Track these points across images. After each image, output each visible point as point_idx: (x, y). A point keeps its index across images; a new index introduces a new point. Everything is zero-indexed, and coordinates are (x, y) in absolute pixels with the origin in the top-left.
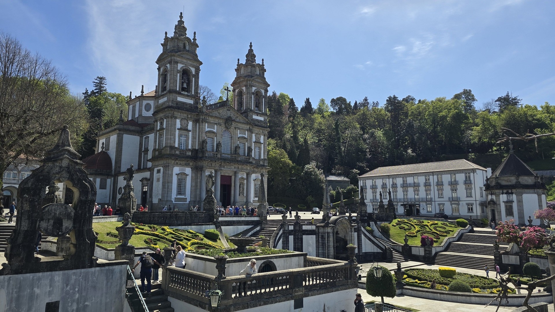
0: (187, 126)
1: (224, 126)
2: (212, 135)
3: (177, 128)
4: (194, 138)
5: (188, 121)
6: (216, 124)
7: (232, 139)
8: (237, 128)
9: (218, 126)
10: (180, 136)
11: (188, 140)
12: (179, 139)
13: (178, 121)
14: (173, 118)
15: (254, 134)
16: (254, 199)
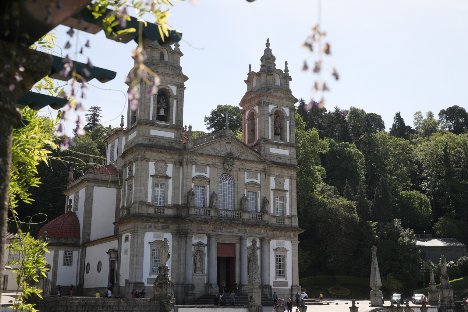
0: (166, 171)
1: (222, 167)
2: (202, 182)
3: (150, 175)
4: (175, 188)
5: (166, 163)
6: (208, 165)
7: (236, 186)
8: (243, 169)
9: (212, 167)
10: (155, 185)
11: (167, 192)
12: (153, 191)
13: (152, 165)
14: (144, 161)
15: (274, 177)
16: (276, 279)
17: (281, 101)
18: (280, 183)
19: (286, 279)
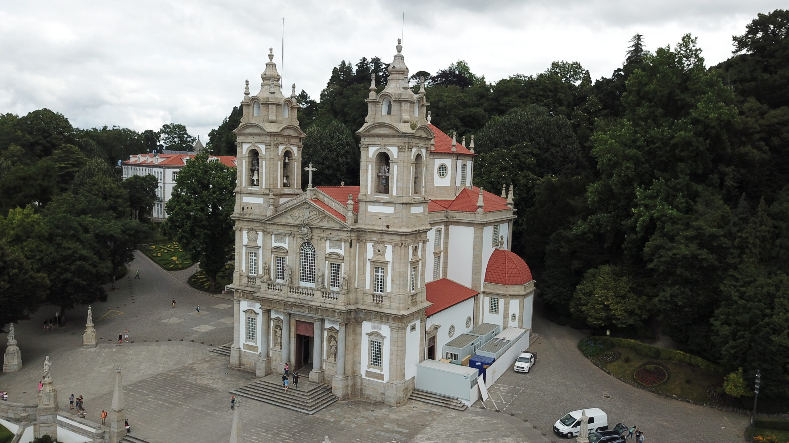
0: (257, 240)
2: (281, 253)
3: (243, 244)
5: (257, 231)
6: (287, 234)
9: (291, 237)
10: (249, 254)
11: (258, 261)
12: (247, 260)
13: (245, 234)
15: (372, 243)
16: (369, 368)
17: (386, 140)
18: (379, 251)
19: (382, 371)
